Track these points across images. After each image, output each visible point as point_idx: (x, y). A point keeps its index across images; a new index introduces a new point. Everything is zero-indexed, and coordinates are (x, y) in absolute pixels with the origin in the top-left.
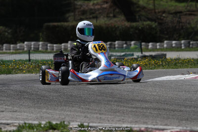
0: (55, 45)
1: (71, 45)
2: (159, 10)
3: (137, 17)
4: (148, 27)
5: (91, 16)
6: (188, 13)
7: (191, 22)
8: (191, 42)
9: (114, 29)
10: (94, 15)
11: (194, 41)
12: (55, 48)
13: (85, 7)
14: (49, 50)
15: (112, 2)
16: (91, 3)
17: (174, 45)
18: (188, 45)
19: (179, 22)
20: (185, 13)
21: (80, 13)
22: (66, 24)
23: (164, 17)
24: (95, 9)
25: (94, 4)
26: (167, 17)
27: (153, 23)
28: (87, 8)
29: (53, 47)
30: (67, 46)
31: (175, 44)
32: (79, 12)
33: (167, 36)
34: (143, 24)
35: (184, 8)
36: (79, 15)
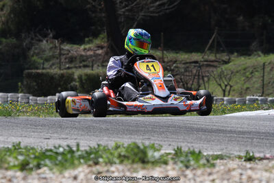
0: (38, 98)
5: (81, 65)
6: (205, 63)
8: (215, 98)
10: (85, 63)
13: (73, 53)
16: (82, 47)
20: (202, 63)
21: (67, 60)
22: (52, 71)
24: (88, 57)
25: (85, 49)
28: (76, 54)
29: (37, 100)
30: (54, 100)
32: (65, 59)
35: (201, 57)
36: (66, 62)
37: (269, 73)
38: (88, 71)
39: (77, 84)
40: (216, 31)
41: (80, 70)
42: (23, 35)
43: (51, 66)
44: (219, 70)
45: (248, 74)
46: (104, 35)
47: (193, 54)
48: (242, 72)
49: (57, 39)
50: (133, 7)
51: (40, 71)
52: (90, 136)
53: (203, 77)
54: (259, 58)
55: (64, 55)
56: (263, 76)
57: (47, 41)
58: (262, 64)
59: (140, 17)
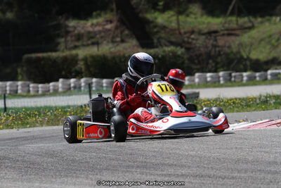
0: (40, 85)
1: (63, 84)
2: (186, 30)
3: (155, 41)
4: (171, 54)
5: (90, 42)
6: (226, 32)
7: (232, 44)
8: (233, 74)
9: (123, 60)
11: (237, 72)
12: (40, 89)
14: (32, 93)
15: (118, 21)
16: (89, 23)
17: (209, 79)
18: (228, 78)
19: (215, 46)
20: (222, 33)
21: (73, 38)
22: (54, 55)
23: (193, 39)
24: (95, 33)
25: (92, 24)
26: (197, 40)
27: (178, 48)
28: (83, 31)
29: (38, 88)
30: (58, 86)
31: (211, 77)
32: (71, 37)
33: (198, 67)
34: (164, 51)
35: (221, 26)
41: (88, 48)
45: (273, 41)
48: (267, 40)
49: (61, 15)
51: (40, 55)
55: (70, 32)
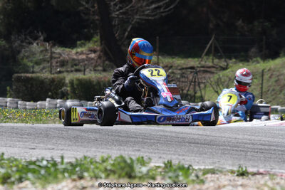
0: (28, 103)
1: (49, 104)
5: (73, 69)
6: (202, 69)
10: (77, 67)
12: (27, 107)
13: (65, 56)
15: (102, 51)
16: (74, 51)
20: (198, 69)
21: (58, 64)
22: (42, 75)
24: (79, 60)
25: (77, 53)
28: (67, 58)
29: (26, 105)
30: (45, 105)
32: (57, 63)
35: (197, 63)
36: (57, 66)
37: (268, 81)
38: (80, 76)
39: (69, 89)
40: (214, 36)
42: (13, 37)
43: (42, 70)
44: (216, 76)
46: (97, 38)
47: (190, 59)
49: (48, 41)
50: (127, 10)
51: (29, 75)
52: (78, 146)
53: (199, 84)
54: (258, 65)
55: (55, 58)
56: (262, 84)
57: (38, 44)
58: (260, 70)
59: (135, 20)
